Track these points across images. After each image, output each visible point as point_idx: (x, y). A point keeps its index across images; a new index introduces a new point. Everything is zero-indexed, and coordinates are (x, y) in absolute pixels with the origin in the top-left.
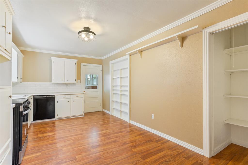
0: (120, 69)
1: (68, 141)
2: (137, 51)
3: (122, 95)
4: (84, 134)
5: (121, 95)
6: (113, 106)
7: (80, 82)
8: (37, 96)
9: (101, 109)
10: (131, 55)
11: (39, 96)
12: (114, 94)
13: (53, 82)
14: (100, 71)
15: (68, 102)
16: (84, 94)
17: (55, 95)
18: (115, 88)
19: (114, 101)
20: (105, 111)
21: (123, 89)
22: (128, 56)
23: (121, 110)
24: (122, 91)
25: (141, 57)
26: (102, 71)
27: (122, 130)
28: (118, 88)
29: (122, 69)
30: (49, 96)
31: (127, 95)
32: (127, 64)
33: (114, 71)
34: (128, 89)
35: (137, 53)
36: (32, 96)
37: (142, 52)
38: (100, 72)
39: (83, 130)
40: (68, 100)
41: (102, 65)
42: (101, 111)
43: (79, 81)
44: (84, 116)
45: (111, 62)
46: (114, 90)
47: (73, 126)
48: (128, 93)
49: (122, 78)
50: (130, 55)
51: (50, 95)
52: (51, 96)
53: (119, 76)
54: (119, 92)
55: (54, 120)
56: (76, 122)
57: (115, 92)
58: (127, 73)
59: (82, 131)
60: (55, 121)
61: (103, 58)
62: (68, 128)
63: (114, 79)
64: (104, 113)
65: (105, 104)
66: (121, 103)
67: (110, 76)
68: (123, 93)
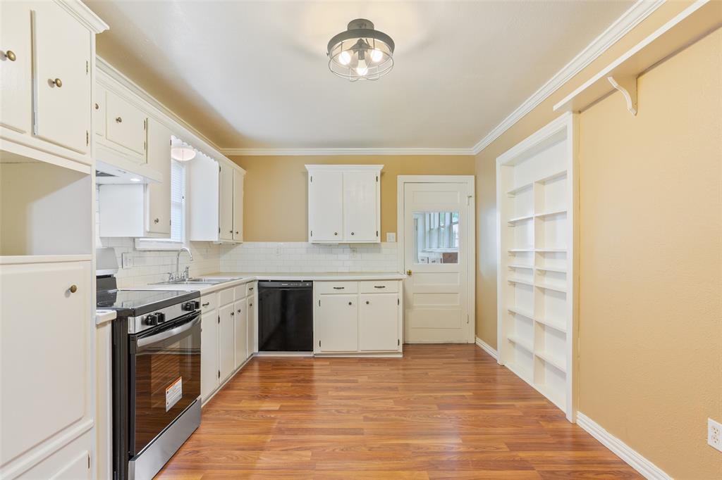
0: (536, 182)
1: (298, 449)
2: (610, 79)
3: (544, 293)
4: (363, 434)
5: (543, 290)
6: (507, 330)
7: (396, 241)
8: (268, 281)
9: (469, 338)
10: (580, 112)
11: (272, 281)
12: (514, 284)
13: (311, 240)
14: (467, 198)
15: (350, 304)
16: (401, 282)
17: (312, 281)
18: (516, 262)
19: (513, 313)
20: (484, 348)
21: (547, 264)
22: (567, 119)
23: (540, 353)
24: (543, 273)
25: (635, 105)
26: (473, 199)
27: (522, 454)
28: (530, 262)
29: (543, 182)
30: (296, 284)
31: (561, 295)
32: (563, 158)
33: (514, 193)
34: (566, 265)
35: (615, 90)
36: (255, 281)
37: (641, 78)
38: (467, 203)
39: (370, 415)
40: (352, 298)
41: (474, 176)
42: (468, 344)
43: (391, 236)
44: (401, 356)
45: (500, 161)
46: (514, 269)
47: (349, 388)
48: (566, 285)
49: (543, 218)
50: (574, 112)
51: (300, 281)
52: (301, 285)
53: (531, 214)
54: (530, 280)
55: (312, 355)
56: (364, 377)
57: (516, 277)
58: (562, 198)
59: (365, 417)
60: (312, 360)
61: (473, 151)
62: (330, 393)
63: (514, 224)
64: (479, 356)
65: (483, 318)
66: (542, 325)
67: (498, 215)
68: (547, 282)
